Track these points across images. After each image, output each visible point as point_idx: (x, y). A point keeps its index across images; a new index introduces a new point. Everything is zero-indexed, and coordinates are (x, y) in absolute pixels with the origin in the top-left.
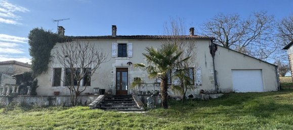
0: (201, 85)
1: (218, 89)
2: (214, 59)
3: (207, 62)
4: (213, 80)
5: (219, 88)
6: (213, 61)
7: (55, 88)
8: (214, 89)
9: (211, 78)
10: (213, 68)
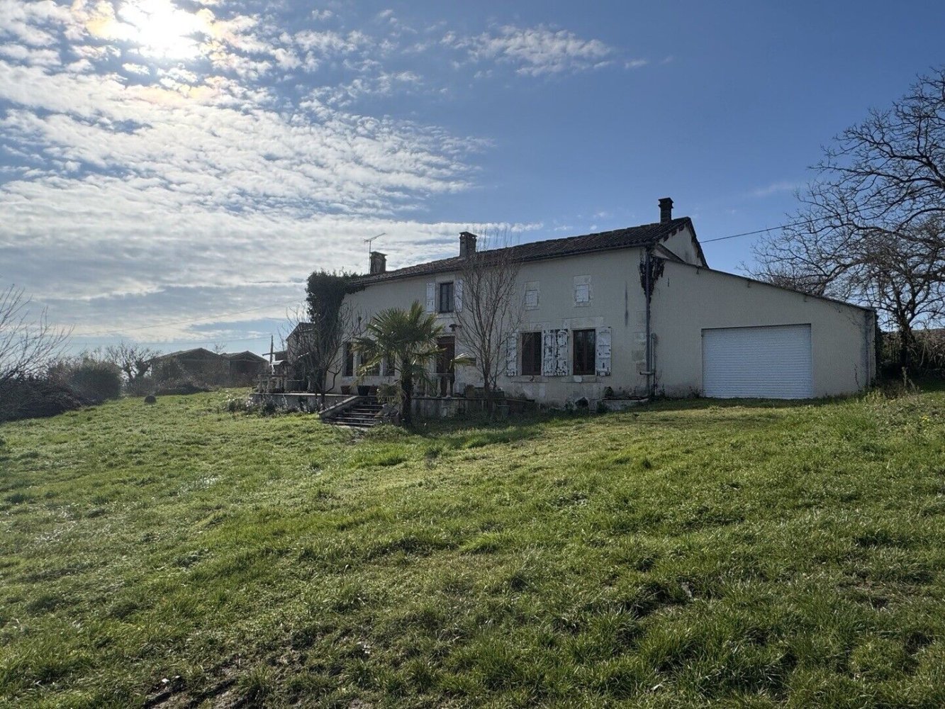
0: (607, 375)
1: (655, 386)
2: (649, 300)
3: (629, 312)
4: (645, 361)
5: (660, 383)
6: (648, 307)
7: (346, 378)
8: (643, 385)
9: (637, 355)
10: (645, 329)
